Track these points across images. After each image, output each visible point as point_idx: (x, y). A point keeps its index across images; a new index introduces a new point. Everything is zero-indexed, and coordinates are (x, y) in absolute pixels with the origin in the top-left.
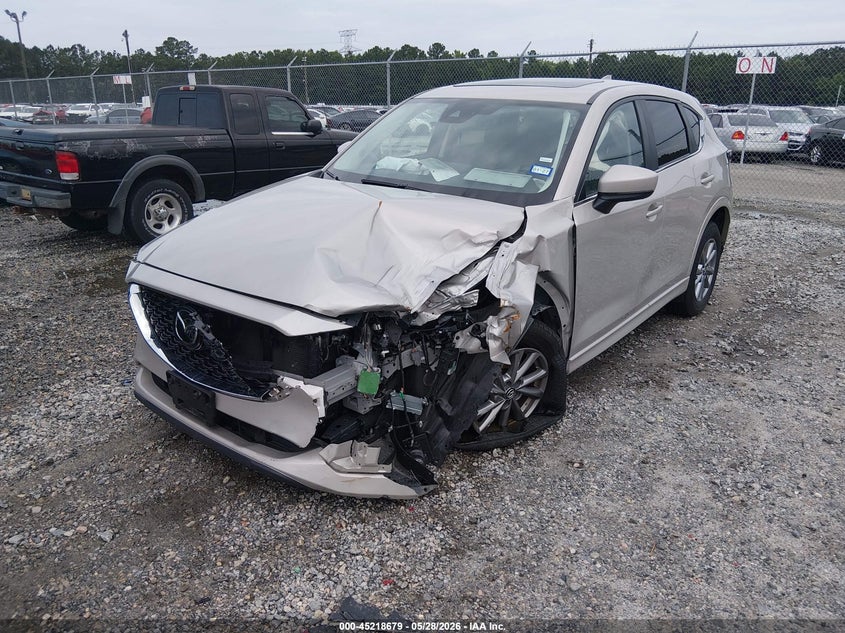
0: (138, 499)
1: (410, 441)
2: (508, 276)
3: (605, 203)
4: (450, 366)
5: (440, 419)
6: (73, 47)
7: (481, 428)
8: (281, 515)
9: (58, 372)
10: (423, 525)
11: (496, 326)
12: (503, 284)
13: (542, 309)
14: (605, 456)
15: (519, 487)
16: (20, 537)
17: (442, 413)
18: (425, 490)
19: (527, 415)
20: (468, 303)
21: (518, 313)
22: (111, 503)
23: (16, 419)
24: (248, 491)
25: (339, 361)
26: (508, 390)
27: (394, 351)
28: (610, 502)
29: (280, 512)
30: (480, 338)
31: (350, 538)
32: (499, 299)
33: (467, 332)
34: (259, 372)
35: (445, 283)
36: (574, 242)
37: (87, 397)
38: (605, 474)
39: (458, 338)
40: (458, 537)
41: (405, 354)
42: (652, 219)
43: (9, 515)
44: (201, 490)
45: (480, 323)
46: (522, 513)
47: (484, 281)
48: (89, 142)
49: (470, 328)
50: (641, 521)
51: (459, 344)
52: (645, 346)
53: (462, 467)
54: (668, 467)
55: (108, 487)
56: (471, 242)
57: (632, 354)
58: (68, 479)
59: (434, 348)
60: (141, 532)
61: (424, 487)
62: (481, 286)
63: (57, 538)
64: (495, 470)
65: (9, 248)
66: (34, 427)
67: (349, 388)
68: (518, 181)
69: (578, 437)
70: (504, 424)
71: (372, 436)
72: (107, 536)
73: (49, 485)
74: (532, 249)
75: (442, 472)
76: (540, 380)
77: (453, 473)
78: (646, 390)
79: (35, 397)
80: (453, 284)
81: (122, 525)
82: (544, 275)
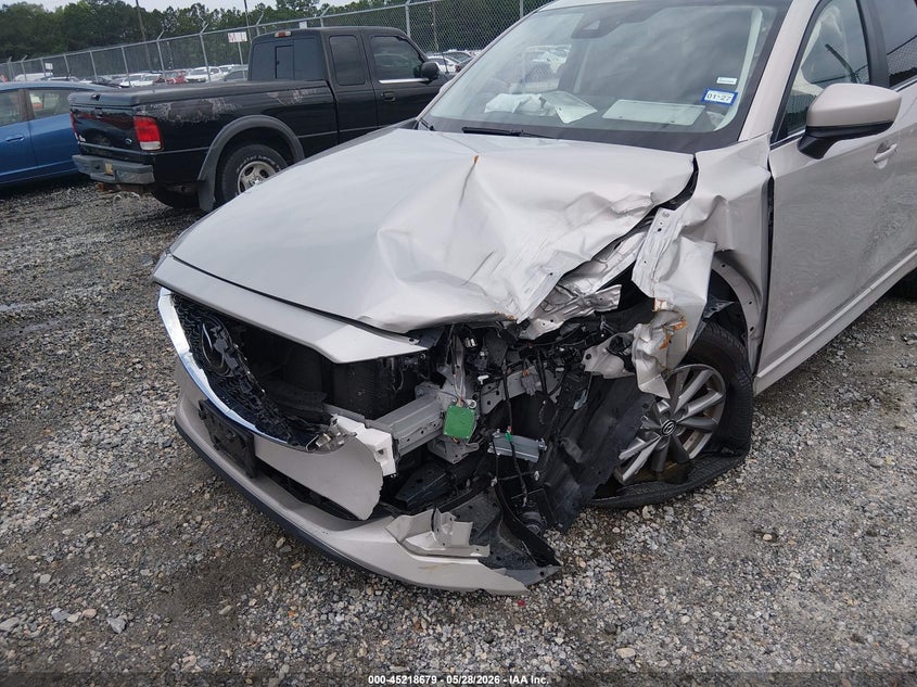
0: (166, 570)
1: (522, 498)
2: (667, 261)
3: (818, 141)
4: (578, 397)
5: (565, 466)
6: (193, 6)
7: (626, 476)
8: (341, 605)
9: (113, 384)
10: (536, 633)
11: (647, 339)
12: (660, 274)
13: (720, 307)
14: (810, 521)
15: (680, 572)
16: (15, 621)
17: (568, 459)
18: (542, 574)
19: (693, 455)
20: (605, 304)
21: (682, 319)
22: (133, 573)
23: (52, 448)
24: (305, 561)
25: (419, 391)
26: (666, 423)
27: (496, 373)
28: (820, 604)
29: (341, 600)
30: (623, 357)
31: (431, 648)
32: (654, 299)
33: (603, 348)
34: (307, 408)
35: (570, 275)
36: (771, 203)
37: (137, 417)
38: (811, 553)
39: (589, 357)
40: (587, 657)
41: (513, 378)
42: (882, 166)
43: (12, 586)
44: (247, 558)
45: (623, 335)
46: (685, 619)
47: (629, 270)
48: (169, 104)
49: (608, 342)
50: (870, 638)
51: (591, 365)
52: (861, 344)
53: (597, 533)
54: (907, 542)
55: (135, 548)
56: (609, 210)
57: (843, 357)
58: (90, 535)
59: (554, 372)
60: (161, 621)
61: (540, 570)
62: (625, 278)
63: (59, 625)
64: (645, 541)
65: (98, 230)
66: (69, 459)
67: (430, 429)
68: (683, 116)
69: (770, 489)
70: (659, 468)
71: (469, 491)
72: (117, 625)
73: (67, 542)
74: (705, 218)
75: (568, 541)
76: (712, 408)
77: (583, 544)
78: (866, 414)
79: (80, 418)
80: (582, 276)
81: (141, 606)
82: (724, 257)
